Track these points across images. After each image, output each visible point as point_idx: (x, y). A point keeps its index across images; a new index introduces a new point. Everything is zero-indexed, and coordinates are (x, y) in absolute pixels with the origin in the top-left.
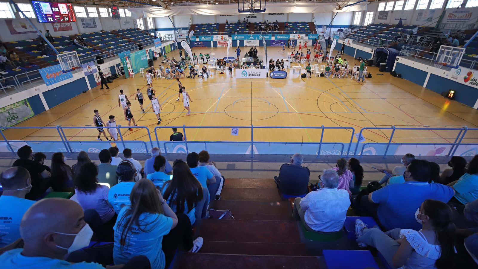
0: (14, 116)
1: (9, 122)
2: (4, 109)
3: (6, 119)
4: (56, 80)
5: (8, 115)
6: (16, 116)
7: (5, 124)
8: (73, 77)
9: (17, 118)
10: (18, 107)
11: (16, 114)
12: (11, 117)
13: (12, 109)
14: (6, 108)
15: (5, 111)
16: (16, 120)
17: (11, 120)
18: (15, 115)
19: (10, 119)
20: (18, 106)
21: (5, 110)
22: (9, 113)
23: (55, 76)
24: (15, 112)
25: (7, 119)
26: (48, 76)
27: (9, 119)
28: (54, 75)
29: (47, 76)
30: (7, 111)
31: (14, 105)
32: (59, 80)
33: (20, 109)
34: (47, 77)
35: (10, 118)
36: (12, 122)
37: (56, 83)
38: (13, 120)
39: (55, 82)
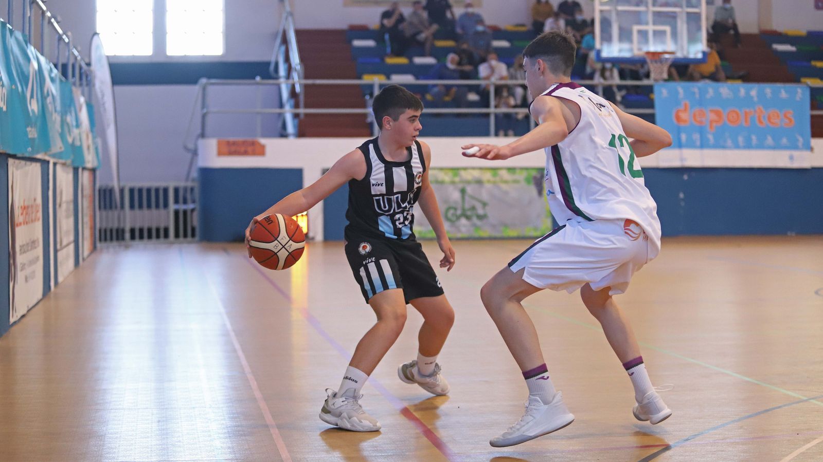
0: (473, 208)
1: (448, 220)
2: (456, 175)
4: (711, 137)
5: (456, 195)
6: (481, 212)
8: (811, 149)
9: (480, 217)
10: (504, 187)
11: (485, 204)
12: (463, 210)
13: (479, 182)
14: (463, 173)
15: (453, 183)
16: (475, 225)
17: (458, 218)
18: (479, 206)
19: (459, 212)
20: (506, 182)
21: (457, 179)
22: (463, 191)
23: (716, 122)
24: (485, 196)
25: (448, 209)
26: (683, 116)
27: (452, 211)
28: (713, 116)
29: (678, 112)
30: (461, 186)
31: (495, 175)
32: (729, 142)
33: (506, 193)
34: (678, 118)
35: (455, 209)
36: (458, 223)
37: (706, 152)
38: (463, 221)
39: (703, 145)
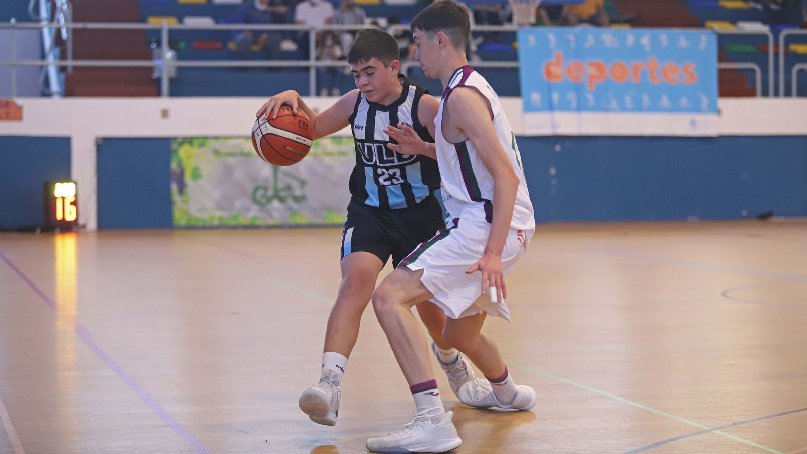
0: (288, 188)
3: (250, 188)
4: (590, 97)
5: (266, 171)
6: (298, 192)
7: (238, 204)
8: (718, 112)
9: (297, 199)
10: (328, 160)
11: (303, 183)
12: (276, 190)
16: (290, 209)
17: (269, 200)
18: (295, 184)
19: (270, 193)
20: (330, 154)
24: (303, 173)
25: (257, 189)
26: (555, 70)
27: (261, 192)
28: (592, 71)
32: (614, 104)
33: (330, 168)
34: (549, 74)
35: (266, 189)
36: (268, 207)
37: (586, 116)
38: (276, 204)
39: (581, 107)
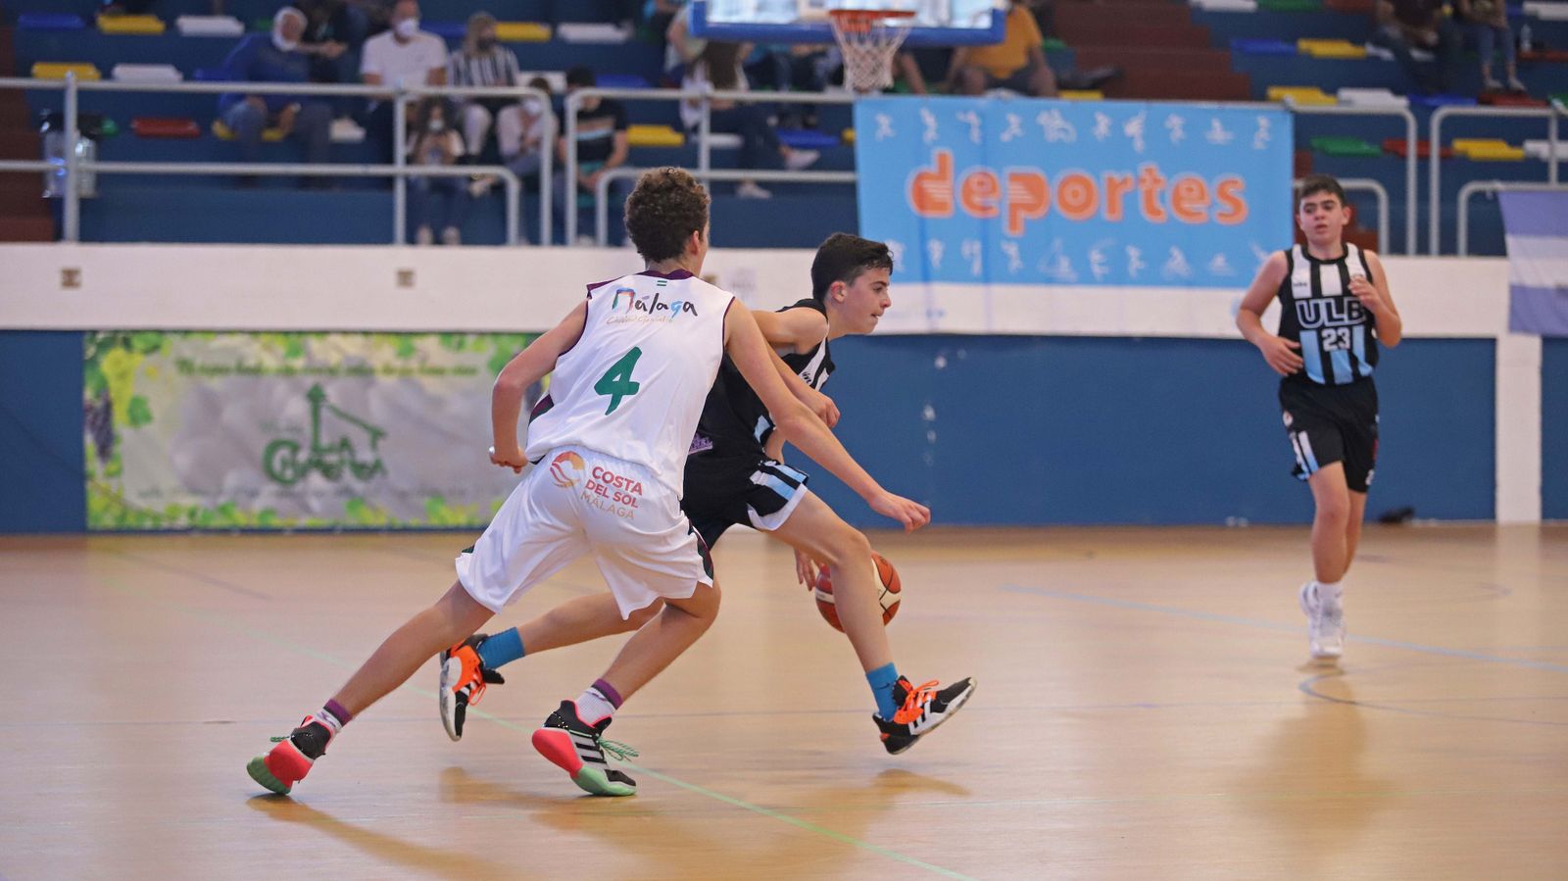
0: (345, 444)
1: (273, 476)
2: (295, 352)
3: (259, 447)
4: (1012, 250)
5: (297, 408)
6: (365, 455)
7: (232, 480)
9: (363, 471)
10: (432, 384)
11: (377, 434)
12: (316, 448)
13: (361, 371)
14: (314, 344)
15: (288, 372)
16: (347, 492)
17: (302, 472)
18: (359, 438)
19: (303, 456)
20: (438, 372)
21: (299, 363)
22: (315, 397)
23: (1029, 208)
24: (377, 412)
25: (275, 446)
26: (936, 190)
27: (284, 453)
28: (1017, 193)
29: (921, 177)
30: (309, 381)
31: (405, 353)
32: (1064, 266)
33: (437, 402)
34: (921, 197)
35: (295, 448)
36: (299, 487)
37: (999, 291)
38: (316, 480)
39: (991, 274)
